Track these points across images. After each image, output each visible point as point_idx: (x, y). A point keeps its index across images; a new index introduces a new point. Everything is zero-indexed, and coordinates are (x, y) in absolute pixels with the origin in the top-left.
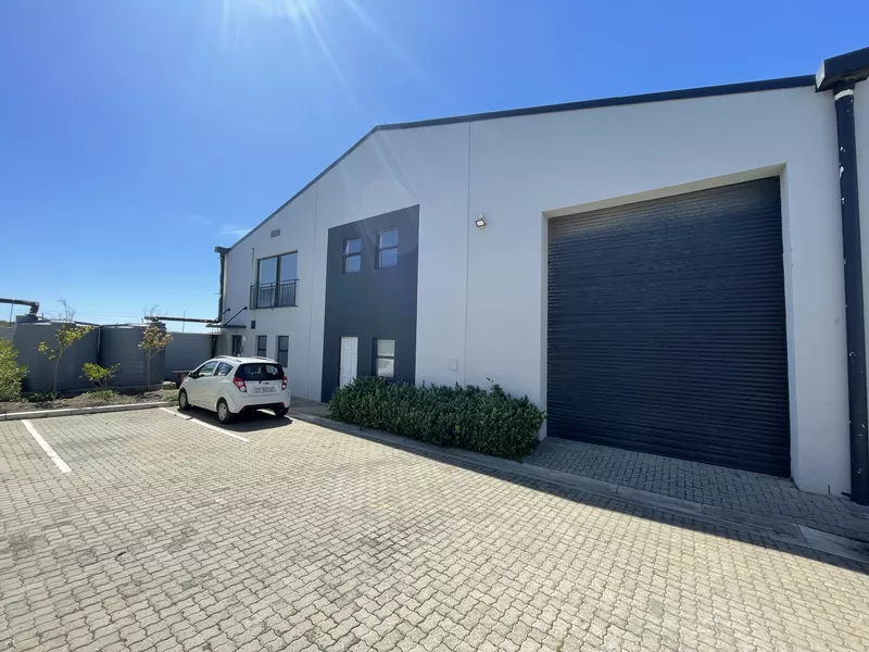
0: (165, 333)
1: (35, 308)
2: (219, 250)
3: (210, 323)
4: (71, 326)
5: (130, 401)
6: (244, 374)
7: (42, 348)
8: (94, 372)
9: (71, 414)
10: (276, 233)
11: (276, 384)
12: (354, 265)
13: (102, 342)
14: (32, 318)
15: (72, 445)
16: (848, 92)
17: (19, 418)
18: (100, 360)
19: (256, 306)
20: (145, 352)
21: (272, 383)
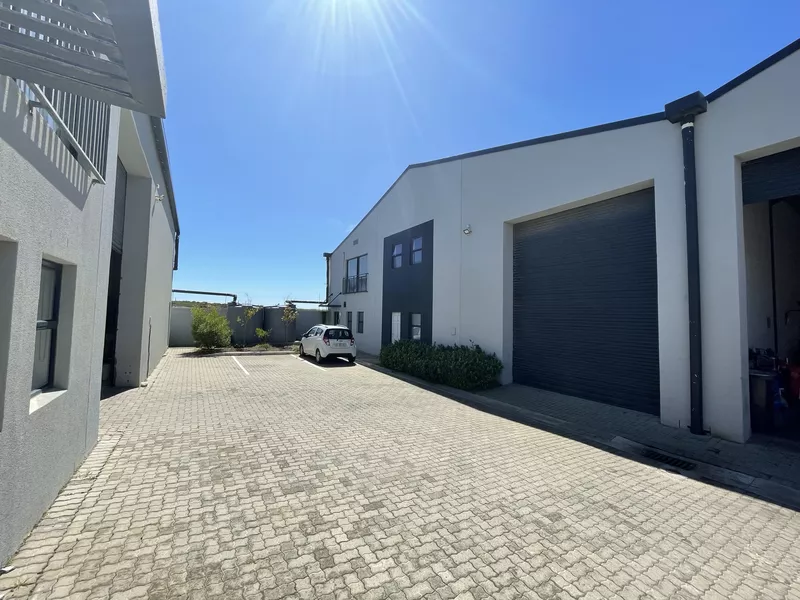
0: (295, 311)
1: (235, 298)
2: (326, 255)
3: (321, 304)
4: (250, 308)
5: (277, 350)
6: (328, 335)
7: (239, 320)
8: (261, 333)
9: (251, 354)
10: (356, 242)
11: (347, 342)
12: (398, 262)
13: (265, 315)
14: (234, 304)
15: (250, 366)
16: (691, 124)
17: (231, 355)
18: (264, 327)
19: (346, 292)
20: (285, 323)
21: (344, 341)
